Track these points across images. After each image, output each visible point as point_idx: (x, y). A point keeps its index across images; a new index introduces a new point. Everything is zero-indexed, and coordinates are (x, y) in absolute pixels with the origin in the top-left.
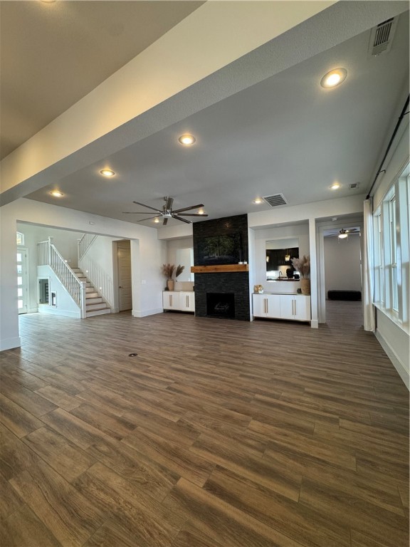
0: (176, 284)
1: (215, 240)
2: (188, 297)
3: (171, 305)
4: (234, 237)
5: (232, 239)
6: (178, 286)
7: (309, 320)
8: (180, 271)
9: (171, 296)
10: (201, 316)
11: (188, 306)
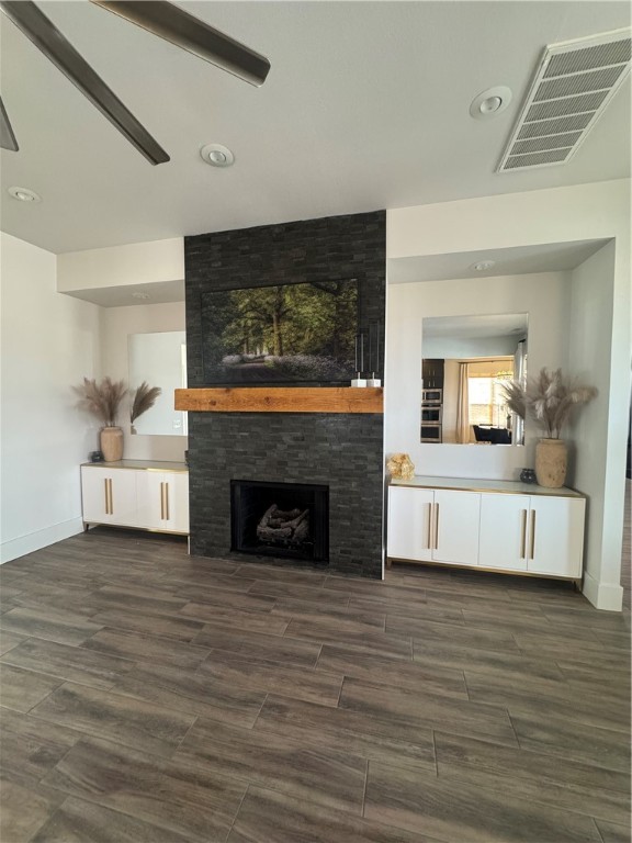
0: (131, 440)
1: (265, 298)
2: (164, 488)
3: (109, 509)
4: (336, 293)
5: (327, 297)
6: (137, 450)
7: (576, 574)
8: (144, 401)
9: (108, 483)
10: (209, 553)
11: (165, 515)
